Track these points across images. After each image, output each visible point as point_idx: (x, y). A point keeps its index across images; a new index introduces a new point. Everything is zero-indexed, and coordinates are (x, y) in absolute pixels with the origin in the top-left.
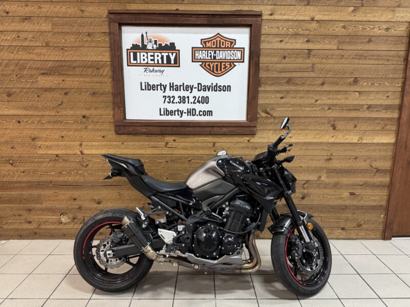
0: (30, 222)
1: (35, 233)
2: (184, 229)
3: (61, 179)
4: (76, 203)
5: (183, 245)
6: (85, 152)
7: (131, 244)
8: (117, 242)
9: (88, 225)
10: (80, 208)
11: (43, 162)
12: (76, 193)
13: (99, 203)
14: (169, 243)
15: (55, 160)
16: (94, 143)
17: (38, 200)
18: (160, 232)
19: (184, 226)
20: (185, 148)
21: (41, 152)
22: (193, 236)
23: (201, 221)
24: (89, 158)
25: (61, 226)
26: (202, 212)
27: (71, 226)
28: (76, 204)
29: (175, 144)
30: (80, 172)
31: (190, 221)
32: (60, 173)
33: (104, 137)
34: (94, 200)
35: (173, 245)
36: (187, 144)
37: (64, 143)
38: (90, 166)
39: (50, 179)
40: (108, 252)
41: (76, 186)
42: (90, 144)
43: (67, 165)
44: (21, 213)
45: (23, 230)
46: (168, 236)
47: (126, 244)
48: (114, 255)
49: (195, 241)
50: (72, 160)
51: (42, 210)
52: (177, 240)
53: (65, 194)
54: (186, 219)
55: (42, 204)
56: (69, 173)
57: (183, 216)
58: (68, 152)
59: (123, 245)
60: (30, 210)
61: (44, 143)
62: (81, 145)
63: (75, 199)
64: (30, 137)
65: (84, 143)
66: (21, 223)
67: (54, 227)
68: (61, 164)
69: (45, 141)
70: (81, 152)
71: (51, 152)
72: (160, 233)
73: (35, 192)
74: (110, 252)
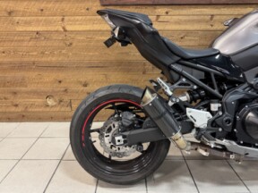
0: (16, 106)
1: (23, 116)
2: (221, 109)
3: (44, 59)
4: (62, 85)
5: (220, 130)
6: (68, 28)
7: (147, 128)
8: (127, 124)
9: (88, 104)
10: (66, 90)
11: (23, 41)
12: (61, 76)
13: (85, 85)
14: (202, 127)
15: (36, 38)
16: (77, 17)
17: (22, 83)
18: (190, 112)
19: (220, 105)
20: (178, 23)
21: (20, 29)
22: (235, 118)
23: (247, 97)
24: (72, 36)
25: (48, 109)
26: (246, 85)
27: (58, 109)
28: (62, 87)
29: (167, 18)
30: (64, 51)
31: (231, 98)
32: (43, 53)
33: (88, 9)
34: (80, 82)
35: (207, 129)
36: (180, 17)
37: (44, 18)
38: (74, 45)
39: (33, 59)
40: (117, 138)
41: (60, 67)
42: (72, 18)
43: (49, 43)
44: (7, 96)
45: (10, 113)
46: (200, 117)
47: (141, 128)
48: (125, 142)
49: (238, 125)
50: (54, 38)
51: (27, 93)
52: (212, 123)
53: (50, 77)
54: (221, 96)
55: (26, 86)
56: (52, 54)
57: (216, 92)
58: (50, 28)
59: (135, 128)
60: (15, 93)
61: (22, 18)
62: (63, 20)
63: (60, 82)
64: (5, 10)
65: (66, 18)
66: (8, 106)
67: (41, 110)
68: (43, 43)
69: (23, 16)
70: (64, 28)
71: (30, 29)
72: (188, 114)
73: (19, 74)
74: (120, 138)
